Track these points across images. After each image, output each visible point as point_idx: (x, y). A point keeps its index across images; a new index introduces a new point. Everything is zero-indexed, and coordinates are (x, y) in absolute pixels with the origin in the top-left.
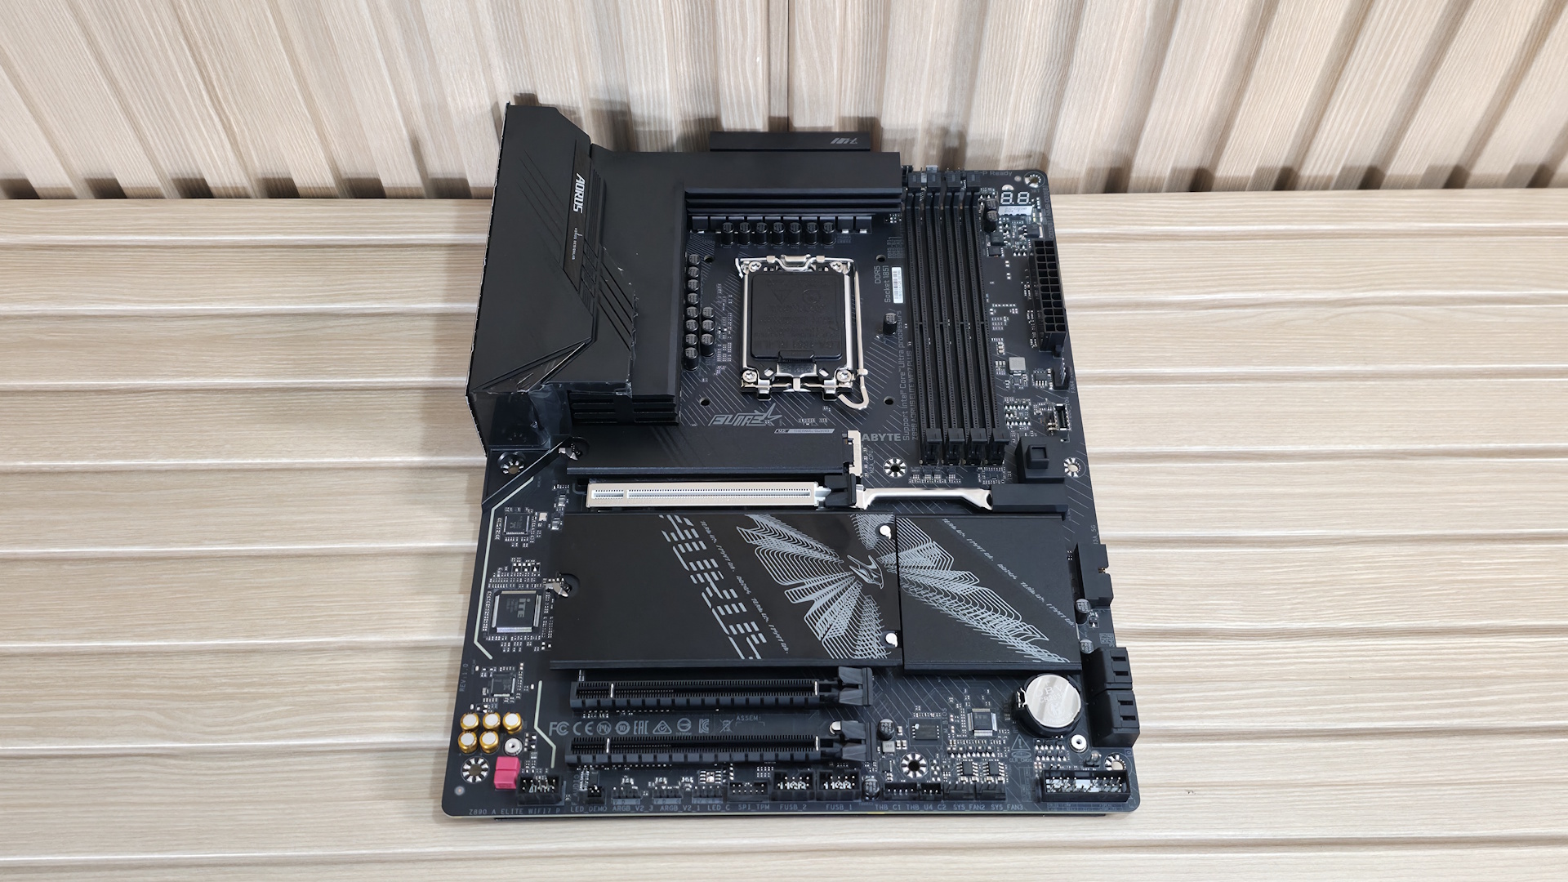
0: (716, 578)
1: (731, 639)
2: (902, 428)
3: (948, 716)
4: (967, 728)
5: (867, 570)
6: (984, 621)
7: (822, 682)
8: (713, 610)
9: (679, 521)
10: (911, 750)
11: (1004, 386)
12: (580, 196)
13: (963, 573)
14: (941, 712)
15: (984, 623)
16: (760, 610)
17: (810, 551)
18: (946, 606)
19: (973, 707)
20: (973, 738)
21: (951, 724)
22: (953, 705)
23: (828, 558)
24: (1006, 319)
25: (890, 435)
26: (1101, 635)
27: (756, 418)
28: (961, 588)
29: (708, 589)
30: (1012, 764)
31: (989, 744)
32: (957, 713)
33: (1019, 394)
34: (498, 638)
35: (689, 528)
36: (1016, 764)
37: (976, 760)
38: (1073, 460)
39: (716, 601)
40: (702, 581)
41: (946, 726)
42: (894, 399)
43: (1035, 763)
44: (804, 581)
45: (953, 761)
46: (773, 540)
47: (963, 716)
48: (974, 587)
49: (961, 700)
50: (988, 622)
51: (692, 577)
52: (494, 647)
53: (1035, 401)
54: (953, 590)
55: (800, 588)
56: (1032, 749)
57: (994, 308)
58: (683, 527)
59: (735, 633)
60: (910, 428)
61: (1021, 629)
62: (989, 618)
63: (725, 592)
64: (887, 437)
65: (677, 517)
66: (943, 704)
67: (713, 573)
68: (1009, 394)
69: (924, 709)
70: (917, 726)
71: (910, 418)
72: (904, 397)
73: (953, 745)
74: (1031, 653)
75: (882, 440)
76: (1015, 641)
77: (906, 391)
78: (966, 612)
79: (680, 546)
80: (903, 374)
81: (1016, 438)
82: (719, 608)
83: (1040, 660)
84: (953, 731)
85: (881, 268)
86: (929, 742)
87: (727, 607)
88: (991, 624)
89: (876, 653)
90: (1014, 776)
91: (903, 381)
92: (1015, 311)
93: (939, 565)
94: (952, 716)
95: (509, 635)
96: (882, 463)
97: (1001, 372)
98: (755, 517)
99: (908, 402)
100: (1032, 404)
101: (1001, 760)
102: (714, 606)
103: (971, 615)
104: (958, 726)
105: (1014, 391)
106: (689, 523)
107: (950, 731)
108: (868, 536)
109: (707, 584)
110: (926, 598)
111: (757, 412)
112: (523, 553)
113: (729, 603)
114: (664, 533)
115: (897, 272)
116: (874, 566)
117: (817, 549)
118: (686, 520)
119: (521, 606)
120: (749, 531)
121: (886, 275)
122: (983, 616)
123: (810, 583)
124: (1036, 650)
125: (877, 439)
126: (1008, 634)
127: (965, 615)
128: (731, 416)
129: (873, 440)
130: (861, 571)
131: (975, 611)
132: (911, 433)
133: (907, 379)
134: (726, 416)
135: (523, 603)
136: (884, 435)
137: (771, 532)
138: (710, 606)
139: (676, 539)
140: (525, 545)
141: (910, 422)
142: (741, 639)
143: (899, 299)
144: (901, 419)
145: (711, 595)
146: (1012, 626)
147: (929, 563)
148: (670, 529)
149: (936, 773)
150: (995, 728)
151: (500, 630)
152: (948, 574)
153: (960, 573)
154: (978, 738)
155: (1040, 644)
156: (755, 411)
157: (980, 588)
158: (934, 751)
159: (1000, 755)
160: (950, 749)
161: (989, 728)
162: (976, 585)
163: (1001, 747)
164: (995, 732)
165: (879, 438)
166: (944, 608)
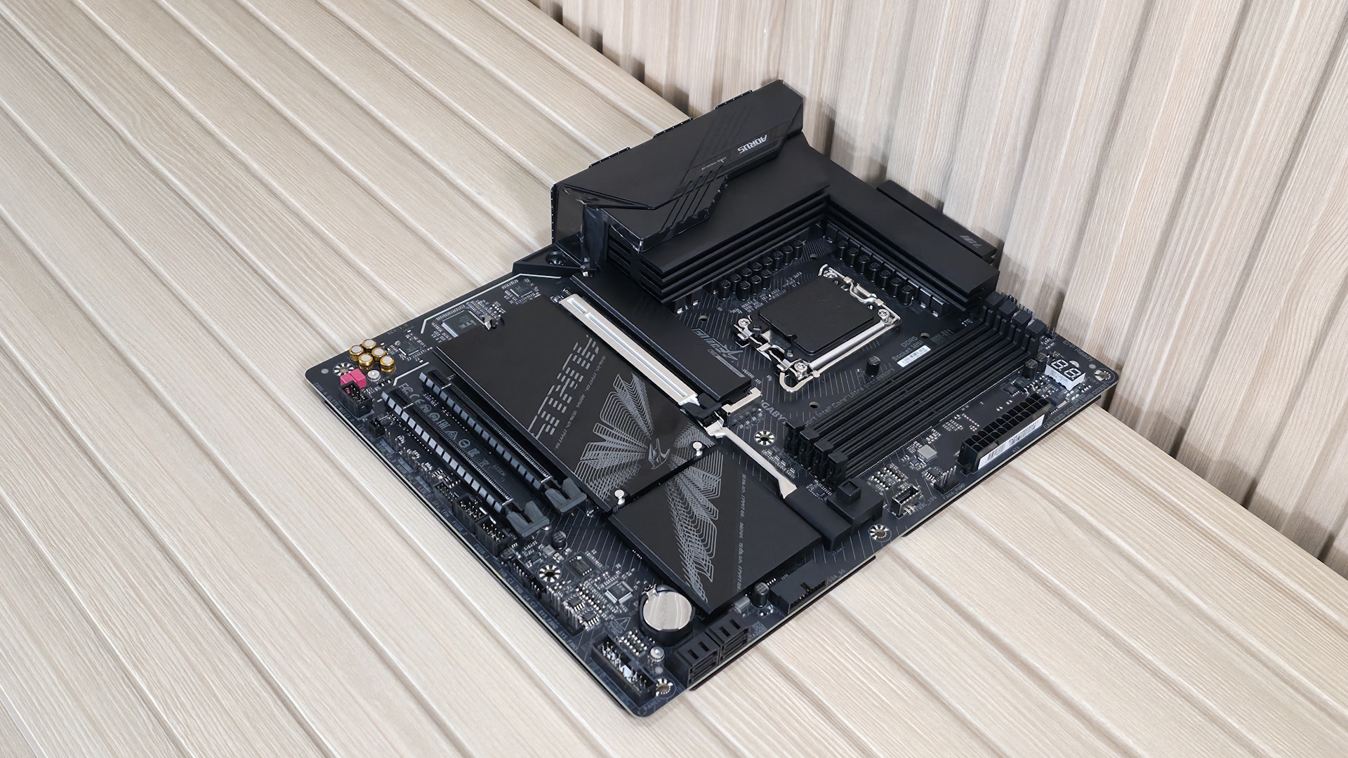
0: (571, 386)
1: (536, 417)
3: (604, 572)
4: (606, 586)
5: (658, 454)
6: (689, 539)
7: (553, 480)
8: (547, 398)
9: (593, 346)
10: (559, 566)
11: (902, 457)
12: (751, 146)
13: (713, 507)
14: (604, 565)
15: (686, 540)
16: (571, 419)
17: (641, 418)
18: (678, 513)
19: (625, 580)
20: (601, 594)
21: (600, 575)
22: (616, 569)
23: (645, 430)
24: (961, 427)
26: (758, 623)
27: (721, 349)
28: (700, 512)
29: (559, 386)
30: (603, 626)
31: (606, 605)
32: (612, 574)
33: (905, 469)
34: (438, 328)
35: (593, 353)
36: (607, 627)
37: (588, 604)
38: (887, 530)
39: (555, 395)
40: (563, 381)
41: (596, 574)
42: (819, 407)
43: (618, 638)
44: (615, 427)
45: (574, 592)
46: (629, 396)
47: (613, 579)
48: (709, 519)
49: (624, 571)
50: (690, 541)
51: (560, 374)
52: (430, 329)
53: (909, 481)
54: (694, 509)
55: (607, 428)
56: (628, 630)
57: (962, 417)
58: (590, 350)
59: (543, 416)
61: (704, 562)
62: (694, 541)
63: (566, 395)
64: (784, 420)
65: (594, 344)
66: (611, 564)
67: (573, 383)
68: (899, 464)
69: (596, 556)
70: (579, 558)
73: (586, 585)
74: (691, 577)
75: (779, 419)
76: (691, 564)
77: (833, 409)
78: (685, 525)
79: (576, 357)
82: (552, 399)
83: (691, 585)
84: (596, 580)
85: (917, 341)
86: (573, 572)
87: (556, 402)
88: (690, 544)
89: (600, 493)
90: (596, 631)
92: (973, 428)
93: (705, 492)
94: (607, 573)
95: (445, 331)
96: (761, 430)
97: (911, 449)
98: (635, 379)
100: (906, 481)
101: (601, 618)
102: (550, 397)
103: (686, 530)
104: (603, 580)
105: (904, 465)
106: (596, 352)
107: (594, 578)
108: (683, 440)
110: (673, 499)
111: (725, 347)
112: (505, 304)
113: (560, 401)
114: (577, 344)
115: (925, 350)
116: (664, 455)
117: (645, 421)
118: (597, 349)
119: (467, 323)
120: (622, 381)
121: (915, 346)
122: (692, 536)
123: (617, 431)
124: (696, 579)
125: (776, 416)
126: (693, 557)
127: (682, 526)
128: (708, 336)
129: (773, 414)
130: (654, 452)
131: (691, 530)
133: (843, 404)
134: (705, 334)
135: (470, 322)
136: (784, 418)
137: (633, 392)
138: (549, 394)
139: (579, 351)
140: (511, 302)
142: (541, 421)
143: (903, 363)
144: (806, 420)
145: (557, 390)
146: (701, 556)
147: (701, 486)
148: (583, 346)
149: (556, 588)
150: (622, 600)
151: (444, 325)
152: (704, 500)
153: (711, 506)
154: (606, 597)
155: (703, 579)
156: (726, 346)
157: (712, 523)
158: (570, 578)
159: (604, 615)
160: (581, 585)
161: (618, 597)
162: (712, 520)
163: (611, 613)
164: (618, 603)
165: (779, 416)
166: (675, 512)
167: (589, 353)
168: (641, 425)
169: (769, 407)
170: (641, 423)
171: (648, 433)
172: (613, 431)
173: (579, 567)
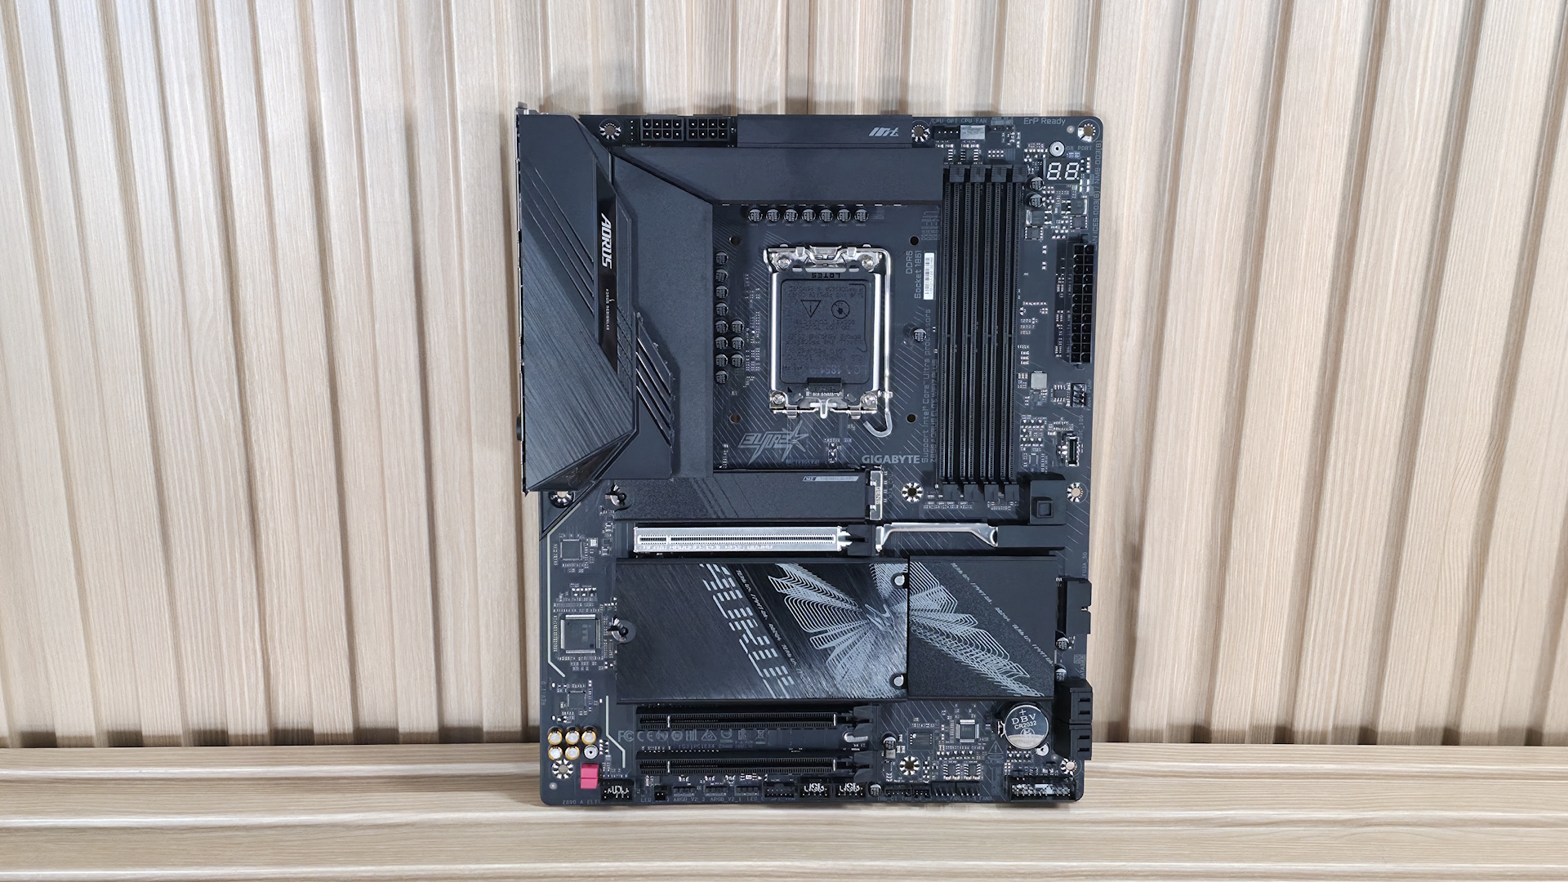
0: (752, 626)
1: (765, 681)
2: (921, 448)
3: (940, 726)
4: (955, 736)
5: (882, 619)
6: (978, 660)
7: (840, 715)
8: (750, 656)
9: (718, 570)
10: (908, 754)
11: (1023, 402)
12: (607, 246)
13: (964, 616)
14: (934, 722)
15: (977, 662)
16: (790, 656)
17: (833, 600)
18: (947, 646)
19: (961, 719)
20: (959, 744)
21: (942, 733)
22: (945, 717)
23: (848, 606)
24: (1034, 320)
25: (910, 457)
26: (1075, 656)
27: (784, 436)
28: (959, 630)
29: (744, 636)
30: (987, 765)
31: (971, 750)
32: (947, 723)
33: (1036, 411)
34: (567, 659)
35: (727, 577)
36: (991, 765)
37: (959, 762)
38: (1078, 485)
39: (752, 647)
40: (740, 628)
41: (938, 734)
42: (916, 416)
43: (1006, 764)
44: (827, 628)
45: (941, 762)
46: (800, 589)
47: (952, 725)
48: (973, 629)
49: (951, 712)
50: (981, 661)
51: (730, 624)
52: (564, 666)
53: (1050, 420)
54: (954, 632)
55: (823, 635)
56: (1005, 752)
57: (1025, 307)
58: (721, 576)
59: (768, 675)
60: (929, 449)
61: (1008, 667)
62: (982, 657)
63: (759, 638)
64: (907, 459)
65: (715, 566)
66: (938, 717)
67: (748, 621)
68: (1027, 411)
69: (922, 721)
70: (914, 736)
71: (929, 438)
72: (926, 413)
73: (942, 749)
74: (1014, 688)
75: (902, 462)
76: (1002, 678)
77: (928, 406)
78: (963, 652)
79: (719, 595)
80: (926, 387)
81: (1027, 461)
82: (754, 653)
83: (1019, 693)
84: (943, 739)
85: (914, 253)
86: (923, 748)
87: (761, 652)
88: (983, 663)
89: (885, 693)
90: (988, 773)
91: (926, 395)
92: (1045, 311)
93: (943, 609)
94: (943, 726)
95: (577, 656)
96: (902, 488)
97: (1022, 386)
98: (784, 566)
99: (929, 419)
100: (1048, 423)
101: (979, 762)
102: (750, 652)
103: (968, 655)
104: (947, 735)
105: (1032, 408)
106: (726, 572)
107: (940, 739)
108: (884, 585)
109: (744, 631)
110: (931, 639)
112: (581, 579)
113: (763, 648)
114: (705, 582)
115: (930, 257)
116: (887, 615)
117: (839, 598)
118: (723, 568)
119: (584, 632)
120: (779, 580)
121: (918, 261)
122: (977, 655)
123: (832, 630)
124: (1018, 685)
125: (897, 461)
126: (997, 671)
127: (962, 654)
129: (893, 462)
130: (876, 619)
131: (971, 651)
132: (930, 454)
133: (930, 395)
134: (756, 435)
135: (585, 629)
136: (905, 456)
137: (799, 581)
138: (746, 651)
139: (715, 588)
140: (581, 571)
141: (930, 443)
142: (773, 681)
143: (929, 295)
144: (921, 438)
145: (747, 641)
146: (1001, 665)
148: (710, 578)
149: (926, 772)
150: (977, 735)
151: (568, 651)
152: (952, 617)
153: (961, 616)
154: (963, 744)
155: (1021, 680)
156: (783, 429)
157: (977, 630)
158: (926, 755)
159: (978, 758)
160: (938, 753)
161: (973, 737)
162: (975, 627)
163: (981, 751)
164: (977, 740)
165: (899, 460)
166: (945, 649)
167: (724, 580)
168: (840, 605)
169: (883, 458)
170: (838, 604)
171: (854, 608)
172: (829, 634)
173: (925, 743)
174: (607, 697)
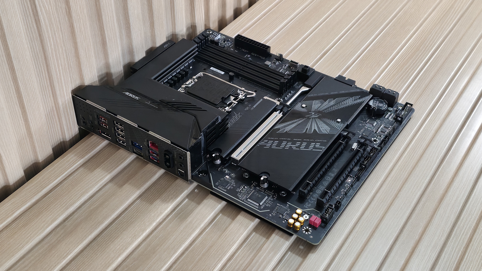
2: (267, 93)
3: (365, 128)
4: (371, 126)
5: (313, 115)
7: (341, 140)
12: (133, 96)
14: (363, 128)
16: (309, 140)
18: (336, 108)
19: (366, 122)
21: (368, 128)
22: (362, 125)
23: (303, 120)
24: (250, 58)
27: (235, 118)
29: (292, 147)
31: (379, 125)
33: (277, 68)
34: (263, 206)
36: (388, 123)
39: (299, 147)
42: (255, 90)
43: (390, 119)
44: (306, 128)
45: (379, 133)
46: (287, 127)
47: (367, 125)
49: (362, 123)
52: (265, 208)
53: (282, 67)
56: (386, 118)
66: (361, 127)
69: (360, 131)
70: (364, 134)
72: (257, 88)
73: (374, 131)
82: (301, 148)
84: (370, 129)
85: (208, 71)
89: (341, 126)
90: (391, 125)
91: (251, 85)
95: (265, 202)
98: (276, 127)
101: (385, 125)
102: (300, 148)
105: (275, 68)
108: (302, 110)
112: (236, 187)
115: (212, 68)
116: (313, 113)
117: (298, 121)
118: (264, 141)
120: (280, 131)
121: (211, 71)
123: (308, 127)
128: (229, 122)
132: (270, 92)
135: (256, 194)
137: (284, 127)
140: (234, 185)
142: (315, 148)
143: (222, 73)
144: (264, 92)
145: (295, 147)
147: (320, 105)
148: (265, 146)
149: (380, 138)
150: (375, 121)
151: (261, 204)
156: (233, 117)
158: (374, 135)
163: (382, 123)
166: (336, 109)
167: (268, 143)
173: (368, 133)
174: (288, 203)
